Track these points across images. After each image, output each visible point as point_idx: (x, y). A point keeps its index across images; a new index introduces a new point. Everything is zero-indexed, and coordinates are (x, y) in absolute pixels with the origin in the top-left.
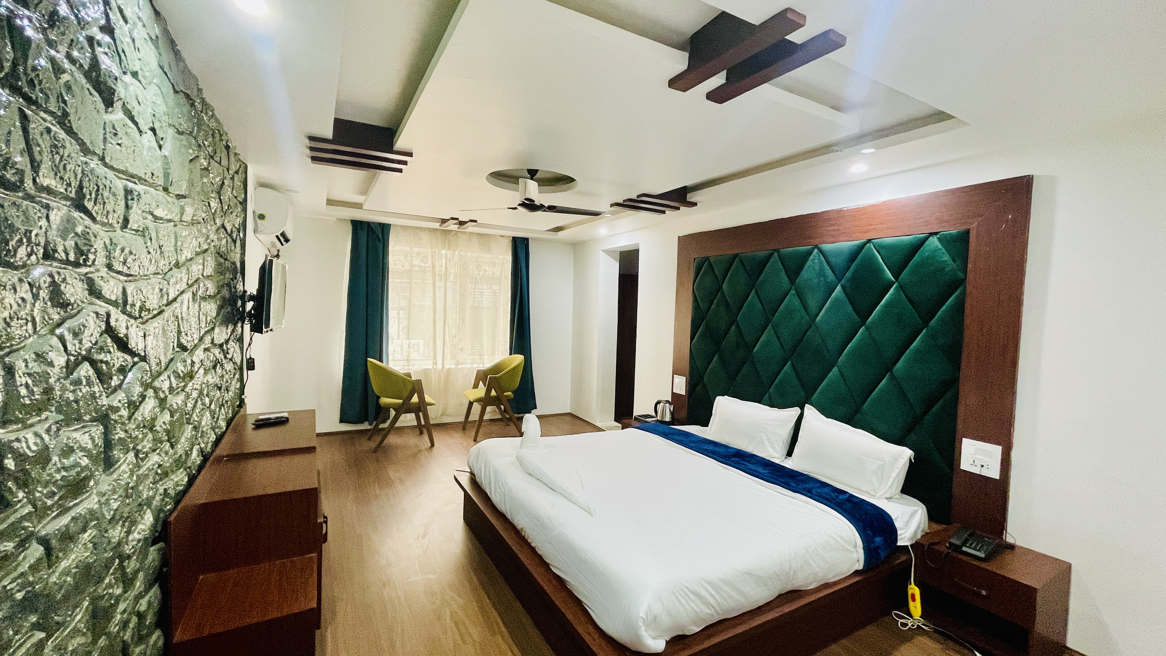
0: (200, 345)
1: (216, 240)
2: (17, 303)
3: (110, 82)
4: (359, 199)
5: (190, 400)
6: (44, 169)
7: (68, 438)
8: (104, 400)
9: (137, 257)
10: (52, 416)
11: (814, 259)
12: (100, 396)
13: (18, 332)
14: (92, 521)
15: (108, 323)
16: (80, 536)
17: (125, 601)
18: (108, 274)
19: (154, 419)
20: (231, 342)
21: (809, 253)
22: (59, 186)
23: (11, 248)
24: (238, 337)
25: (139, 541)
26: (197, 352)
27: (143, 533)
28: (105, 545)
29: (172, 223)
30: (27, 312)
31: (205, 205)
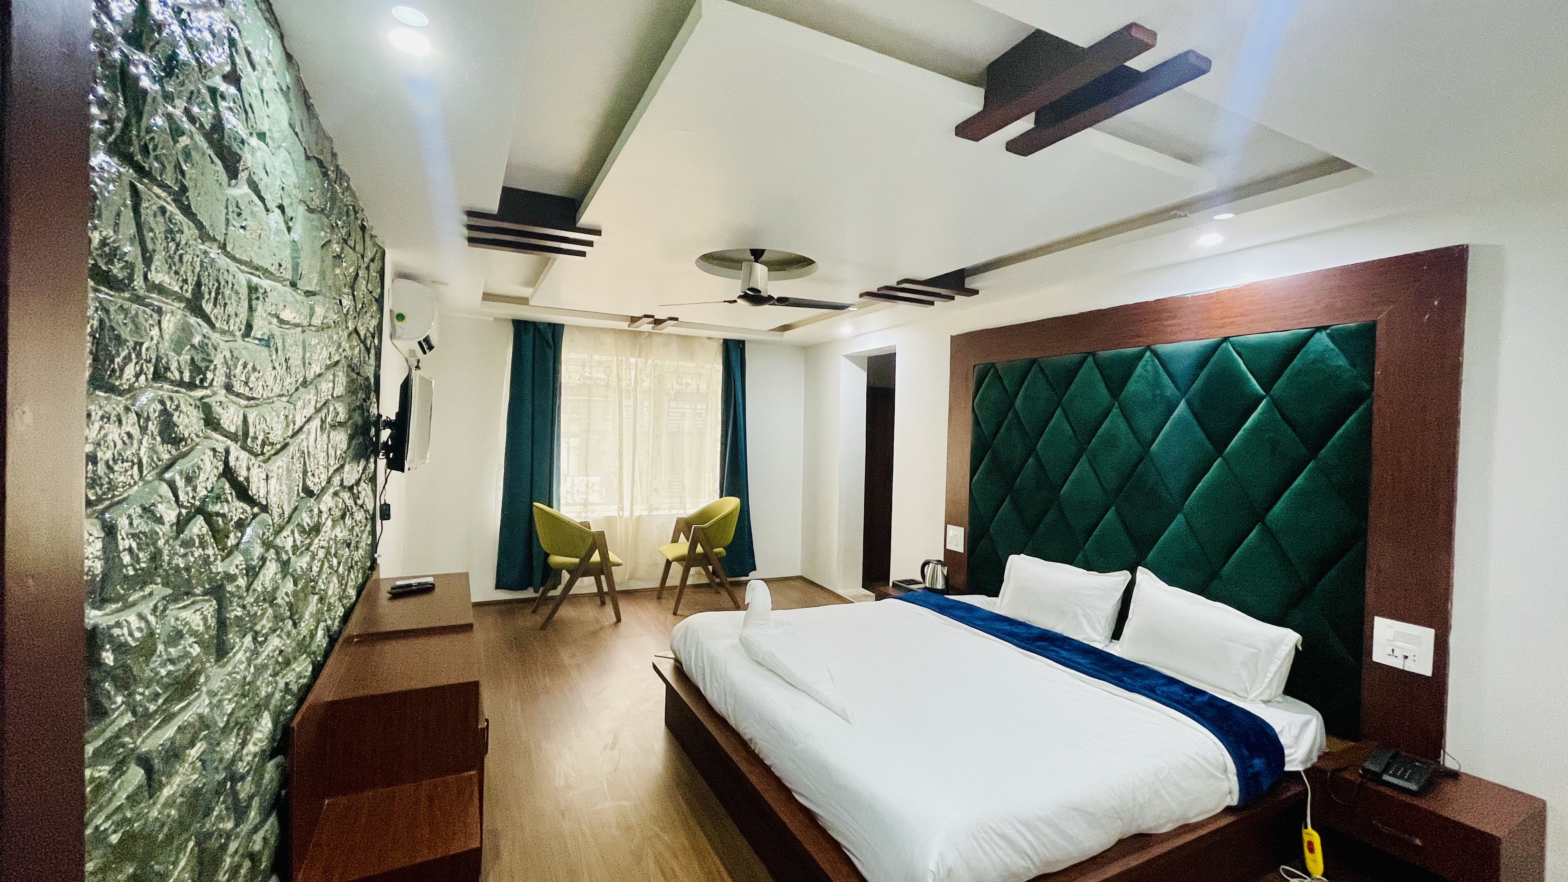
0: (328, 488)
1: (347, 349)
2: (122, 439)
3: (235, 147)
4: (525, 292)
5: (316, 562)
6: (158, 260)
7: (177, 619)
8: (219, 566)
9: (261, 374)
10: (159, 590)
11: (1145, 366)
12: (216, 559)
13: (122, 478)
14: (201, 730)
15: (226, 463)
16: (187, 751)
17: (236, 838)
18: (226, 397)
19: (276, 589)
20: (362, 484)
21: (1140, 356)
22: (174, 283)
23: (116, 367)
24: (370, 475)
25: (255, 756)
26: (324, 498)
27: (259, 744)
28: (216, 763)
29: (300, 329)
30: (134, 451)
31: (336, 303)
